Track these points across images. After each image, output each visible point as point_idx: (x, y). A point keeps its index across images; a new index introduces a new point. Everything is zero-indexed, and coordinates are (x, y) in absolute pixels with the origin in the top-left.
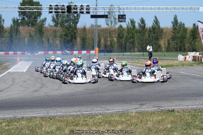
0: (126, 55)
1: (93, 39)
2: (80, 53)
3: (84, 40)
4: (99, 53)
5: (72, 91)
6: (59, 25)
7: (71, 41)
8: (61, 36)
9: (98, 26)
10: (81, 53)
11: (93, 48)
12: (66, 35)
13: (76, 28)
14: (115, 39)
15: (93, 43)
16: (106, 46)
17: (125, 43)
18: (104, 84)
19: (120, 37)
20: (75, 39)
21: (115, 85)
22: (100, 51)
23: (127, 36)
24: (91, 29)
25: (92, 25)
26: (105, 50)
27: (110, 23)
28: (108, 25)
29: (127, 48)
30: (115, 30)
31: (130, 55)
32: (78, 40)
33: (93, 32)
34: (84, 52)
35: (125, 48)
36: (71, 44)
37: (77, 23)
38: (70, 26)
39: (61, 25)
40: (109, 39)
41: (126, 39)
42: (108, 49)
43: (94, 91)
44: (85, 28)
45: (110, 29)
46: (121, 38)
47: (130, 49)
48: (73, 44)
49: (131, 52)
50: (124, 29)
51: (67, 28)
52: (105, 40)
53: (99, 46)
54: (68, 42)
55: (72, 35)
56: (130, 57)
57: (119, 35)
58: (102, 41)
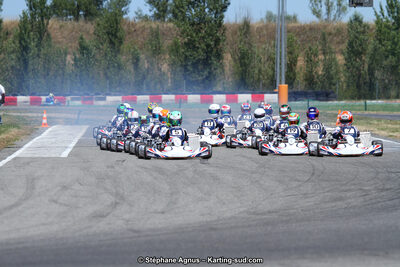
0: (374, 108)
1: (271, 59)
2: (232, 100)
3: (244, 61)
4: (290, 99)
5: (207, 218)
6: (170, 15)
7: (206, 63)
8: (175, 49)
9: (288, 18)
10: (236, 100)
11: (272, 86)
12: (190, 45)
13: (220, 25)
14: (340, 59)
15: (273, 69)
16: (310, 80)
17: (371, 72)
18: (305, 195)
19: (355, 51)
20: (219, 56)
21: (341, 199)
22: (294, 95)
23: (375, 50)
24: (266, 27)
25: (270, 16)
26: (310, 91)
27: (324, 9)
28: (317, 14)
29: (377, 83)
30: (339, 31)
31: (384, 108)
32: (228, 59)
33: (271, 36)
34: (245, 98)
35: (371, 86)
36: (206, 73)
37: (224, 8)
38: (202, 20)
39: (175, 16)
40: (321, 57)
41: (373, 58)
42: (318, 89)
43: (275, 216)
44: (246, 25)
45: (325, 27)
46: (358, 54)
47: (386, 88)
48: (209, 73)
49: (388, 98)
50: (366, 26)
51: (193, 24)
52: (309, 61)
53: (290, 81)
54: (195, 65)
55: (208, 46)
56: (386, 113)
57: (351, 44)
58: (301, 63)
